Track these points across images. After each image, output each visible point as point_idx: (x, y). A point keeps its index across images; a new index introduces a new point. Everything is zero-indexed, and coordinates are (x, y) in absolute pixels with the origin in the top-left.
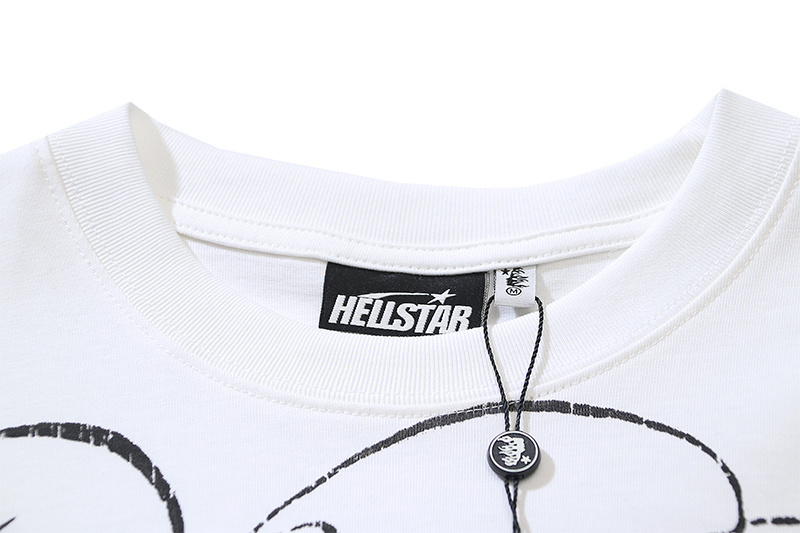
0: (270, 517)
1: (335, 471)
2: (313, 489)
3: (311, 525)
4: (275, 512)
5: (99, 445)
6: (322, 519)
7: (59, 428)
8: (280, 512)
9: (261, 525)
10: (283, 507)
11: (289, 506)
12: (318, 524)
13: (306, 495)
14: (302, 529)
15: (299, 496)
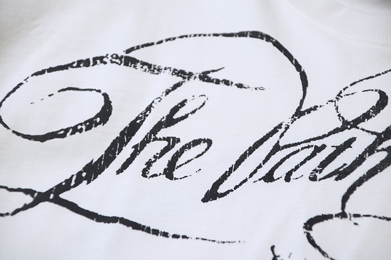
0: (351, 85)
1: (386, 72)
2: (374, 77)
3: (373, 90)
4: (355, 83)
5: (268, 41)
6: (378, 89)
7: (249, 33)
8: (357, 83)
9: (347, 88)
10: (358, 82)
11: (362, 82)
12: (376, 90)
13: (371, 79)
14: (368, 91)
15: (367, 79)
